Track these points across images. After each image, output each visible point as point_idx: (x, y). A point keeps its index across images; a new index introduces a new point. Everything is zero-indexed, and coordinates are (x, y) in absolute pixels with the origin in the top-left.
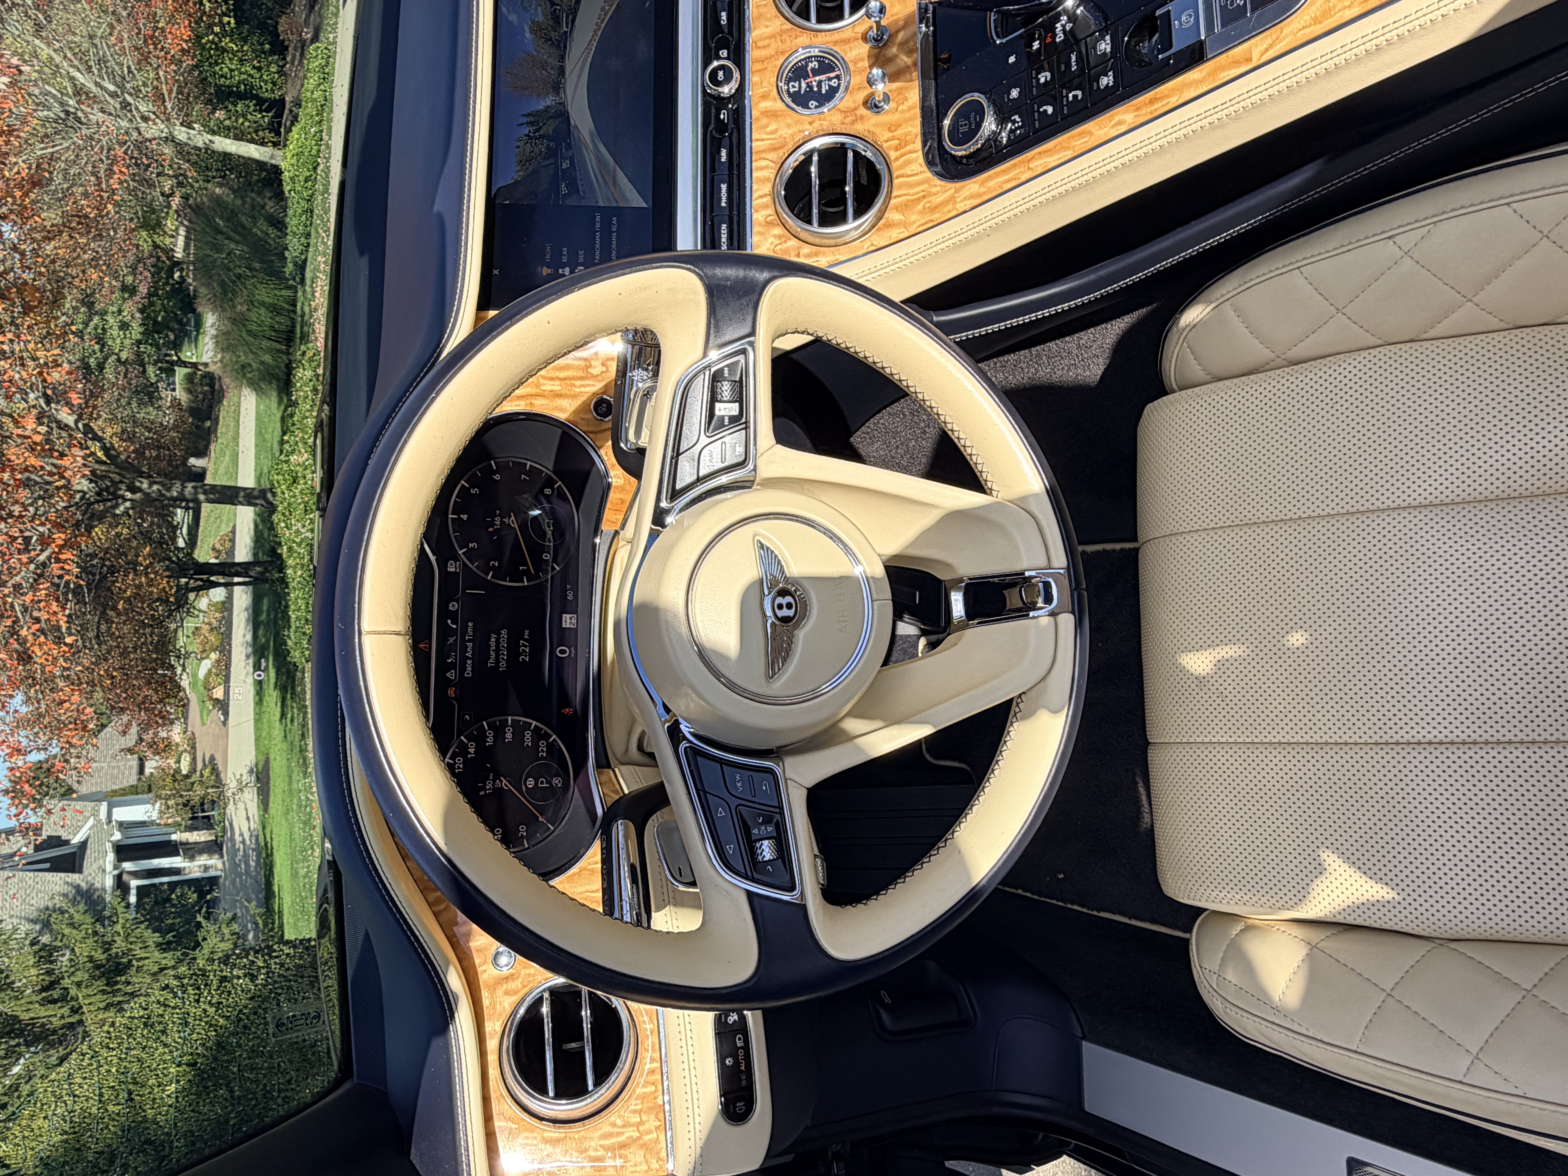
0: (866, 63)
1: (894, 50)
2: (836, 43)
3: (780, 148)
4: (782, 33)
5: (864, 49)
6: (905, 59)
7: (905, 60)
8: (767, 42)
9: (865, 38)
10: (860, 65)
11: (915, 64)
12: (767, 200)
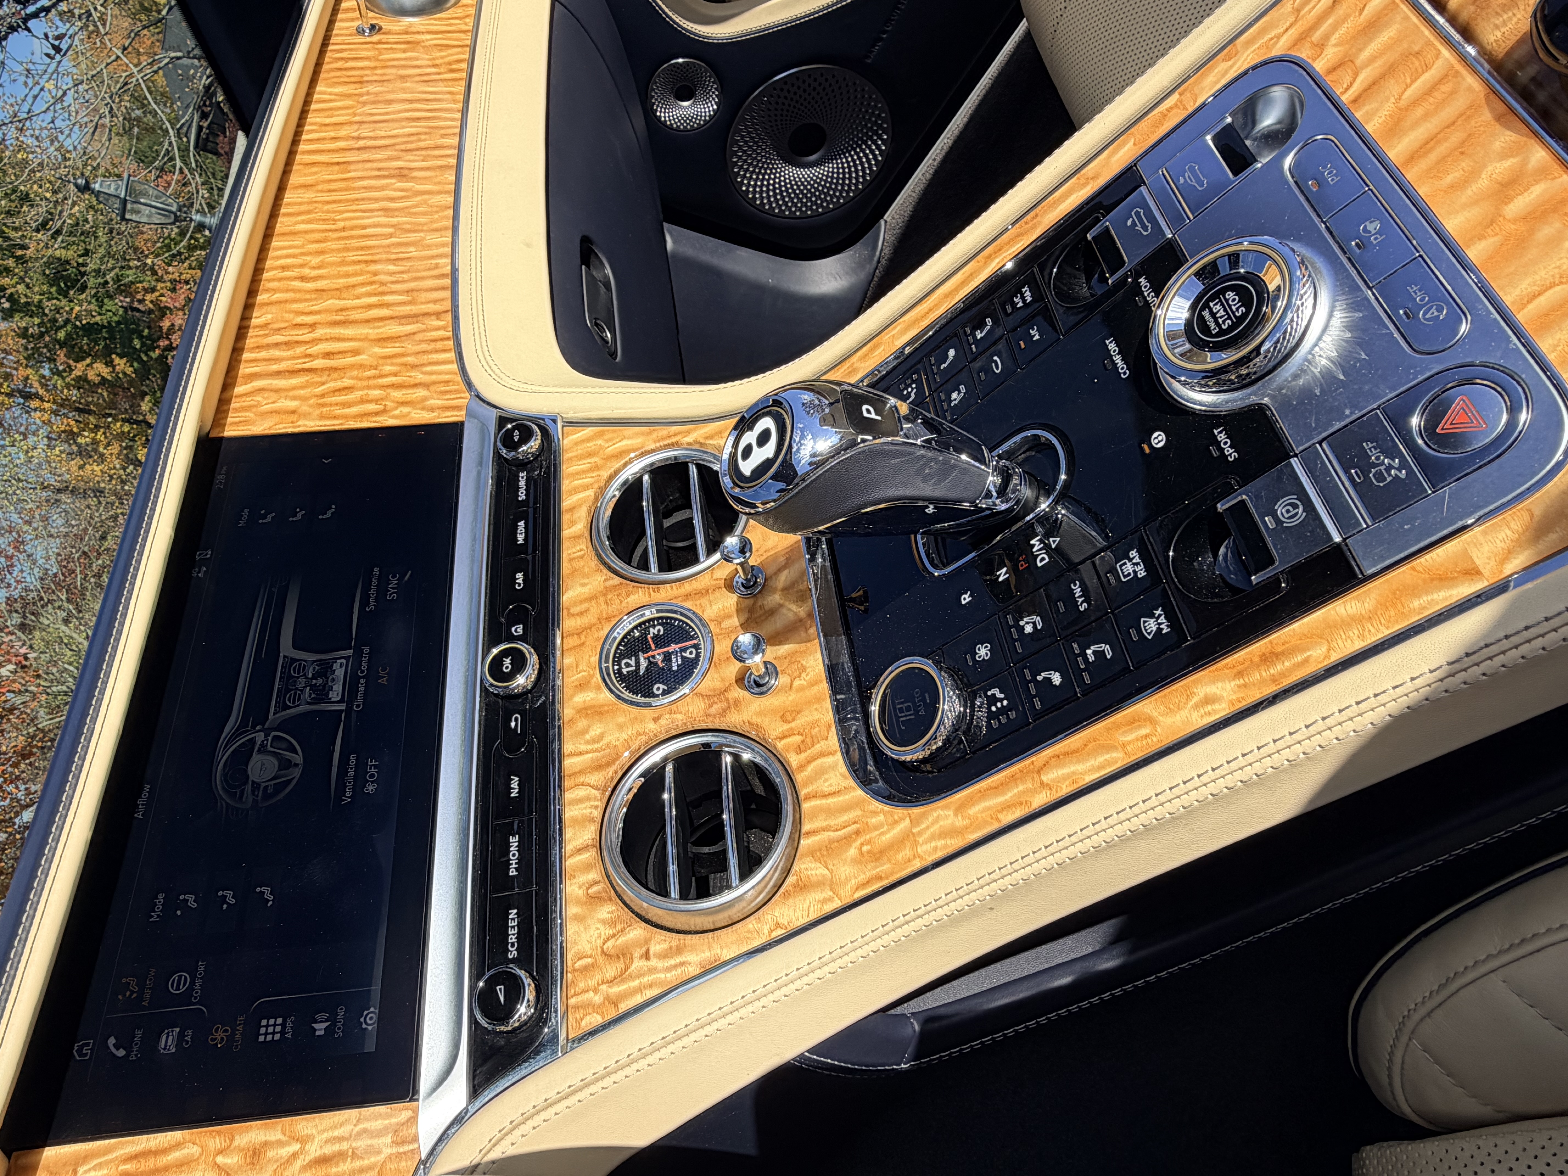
0: (735, 621)
1: (776, 598)
2: (687, 596)
3: (609, 764)
4: (607, 590)
5: (731, 600)
6: (794, 607)
7: (795, 610)
8: (585, 606)
9: (729, 585)
10: (727, 624)
11: (810, 615)
12: (590, 855)
